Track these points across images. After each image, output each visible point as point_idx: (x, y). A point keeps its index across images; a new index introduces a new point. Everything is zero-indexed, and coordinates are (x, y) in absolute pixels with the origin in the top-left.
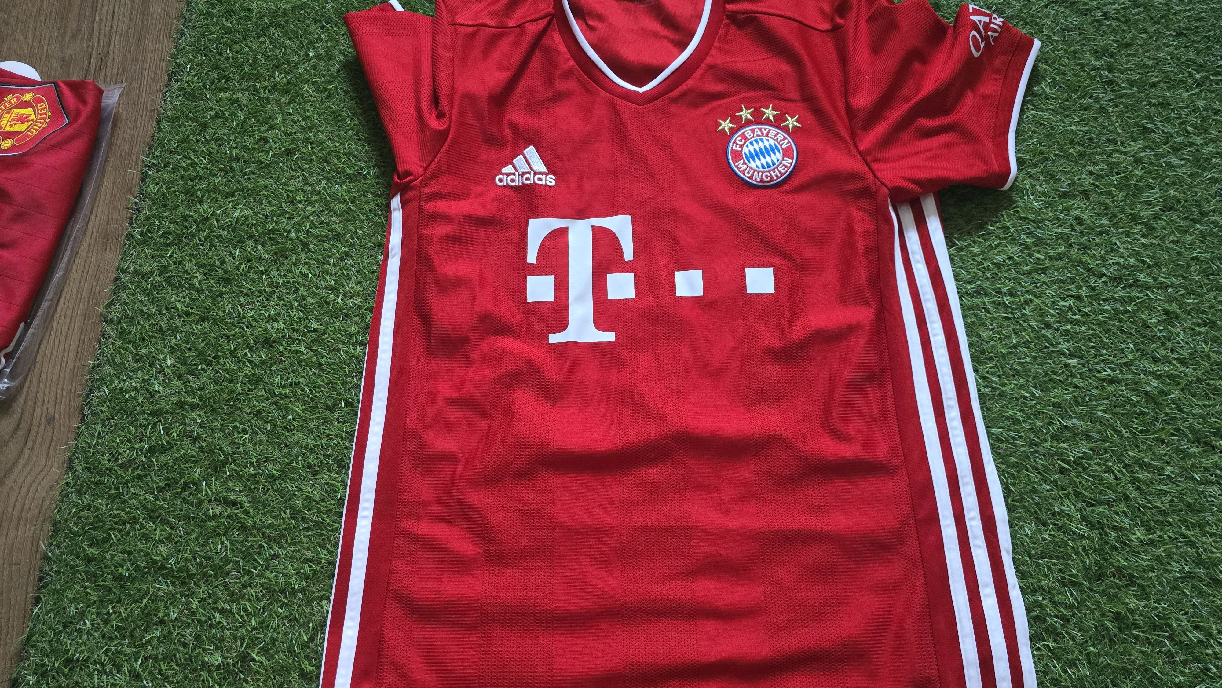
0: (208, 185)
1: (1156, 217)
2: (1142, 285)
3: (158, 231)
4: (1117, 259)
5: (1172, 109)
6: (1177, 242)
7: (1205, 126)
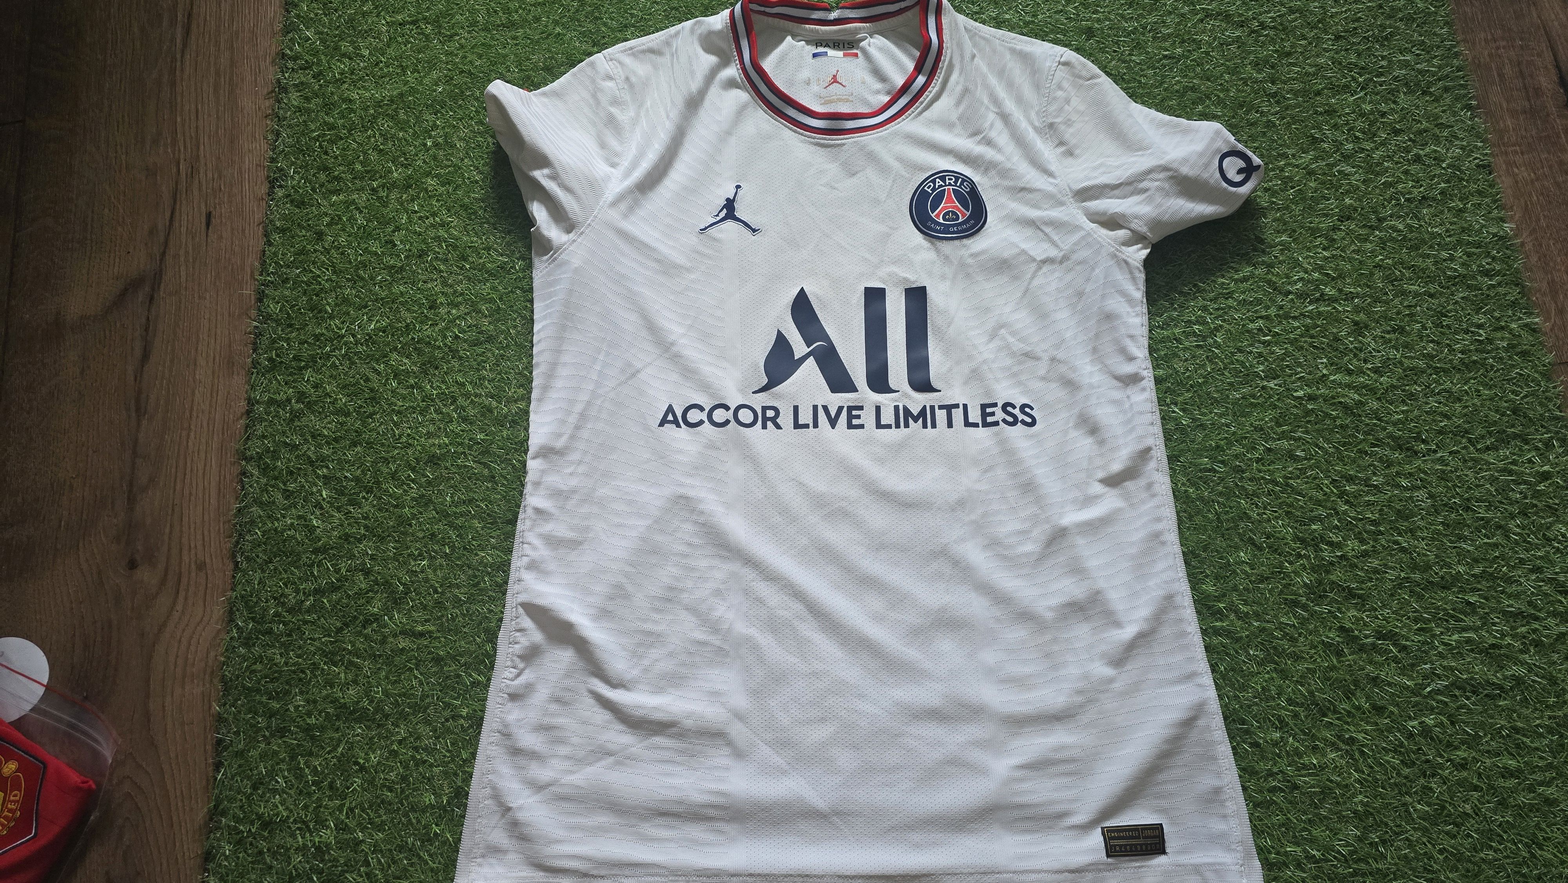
0: (336, 298)
1: (1335, 229)
2: (1329, 299)
3: (287, 354)
4: (1302, 274)
5: (1339, 116)
6: (1359, 251)
7: (1374, 129)
